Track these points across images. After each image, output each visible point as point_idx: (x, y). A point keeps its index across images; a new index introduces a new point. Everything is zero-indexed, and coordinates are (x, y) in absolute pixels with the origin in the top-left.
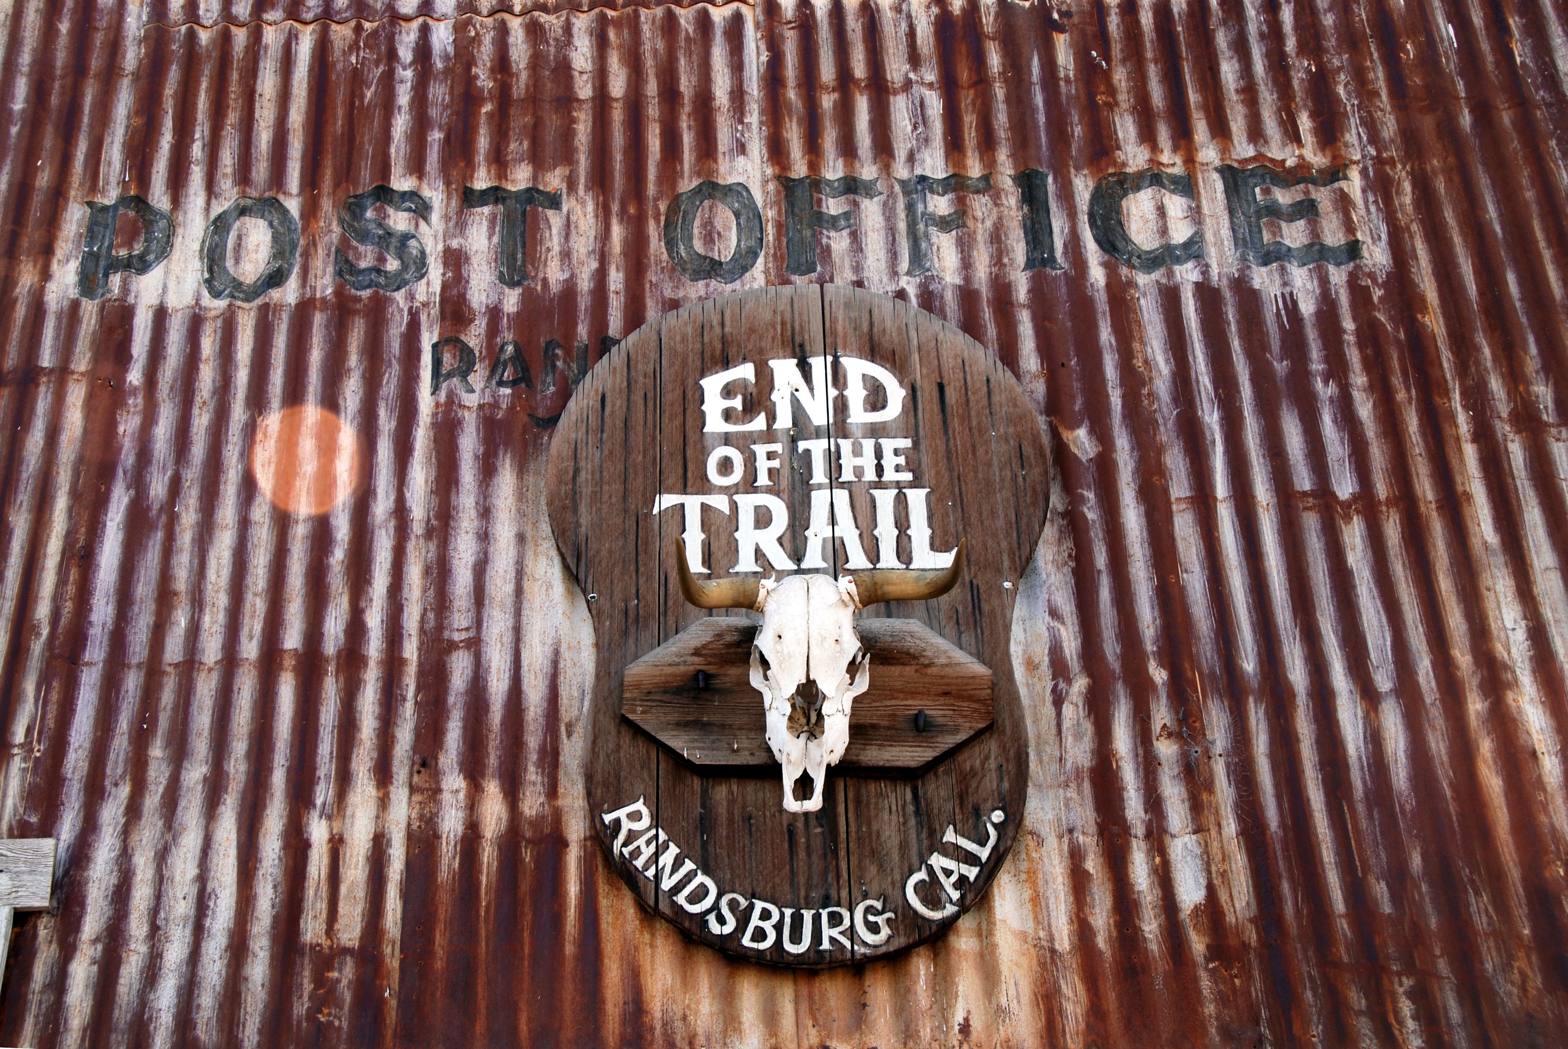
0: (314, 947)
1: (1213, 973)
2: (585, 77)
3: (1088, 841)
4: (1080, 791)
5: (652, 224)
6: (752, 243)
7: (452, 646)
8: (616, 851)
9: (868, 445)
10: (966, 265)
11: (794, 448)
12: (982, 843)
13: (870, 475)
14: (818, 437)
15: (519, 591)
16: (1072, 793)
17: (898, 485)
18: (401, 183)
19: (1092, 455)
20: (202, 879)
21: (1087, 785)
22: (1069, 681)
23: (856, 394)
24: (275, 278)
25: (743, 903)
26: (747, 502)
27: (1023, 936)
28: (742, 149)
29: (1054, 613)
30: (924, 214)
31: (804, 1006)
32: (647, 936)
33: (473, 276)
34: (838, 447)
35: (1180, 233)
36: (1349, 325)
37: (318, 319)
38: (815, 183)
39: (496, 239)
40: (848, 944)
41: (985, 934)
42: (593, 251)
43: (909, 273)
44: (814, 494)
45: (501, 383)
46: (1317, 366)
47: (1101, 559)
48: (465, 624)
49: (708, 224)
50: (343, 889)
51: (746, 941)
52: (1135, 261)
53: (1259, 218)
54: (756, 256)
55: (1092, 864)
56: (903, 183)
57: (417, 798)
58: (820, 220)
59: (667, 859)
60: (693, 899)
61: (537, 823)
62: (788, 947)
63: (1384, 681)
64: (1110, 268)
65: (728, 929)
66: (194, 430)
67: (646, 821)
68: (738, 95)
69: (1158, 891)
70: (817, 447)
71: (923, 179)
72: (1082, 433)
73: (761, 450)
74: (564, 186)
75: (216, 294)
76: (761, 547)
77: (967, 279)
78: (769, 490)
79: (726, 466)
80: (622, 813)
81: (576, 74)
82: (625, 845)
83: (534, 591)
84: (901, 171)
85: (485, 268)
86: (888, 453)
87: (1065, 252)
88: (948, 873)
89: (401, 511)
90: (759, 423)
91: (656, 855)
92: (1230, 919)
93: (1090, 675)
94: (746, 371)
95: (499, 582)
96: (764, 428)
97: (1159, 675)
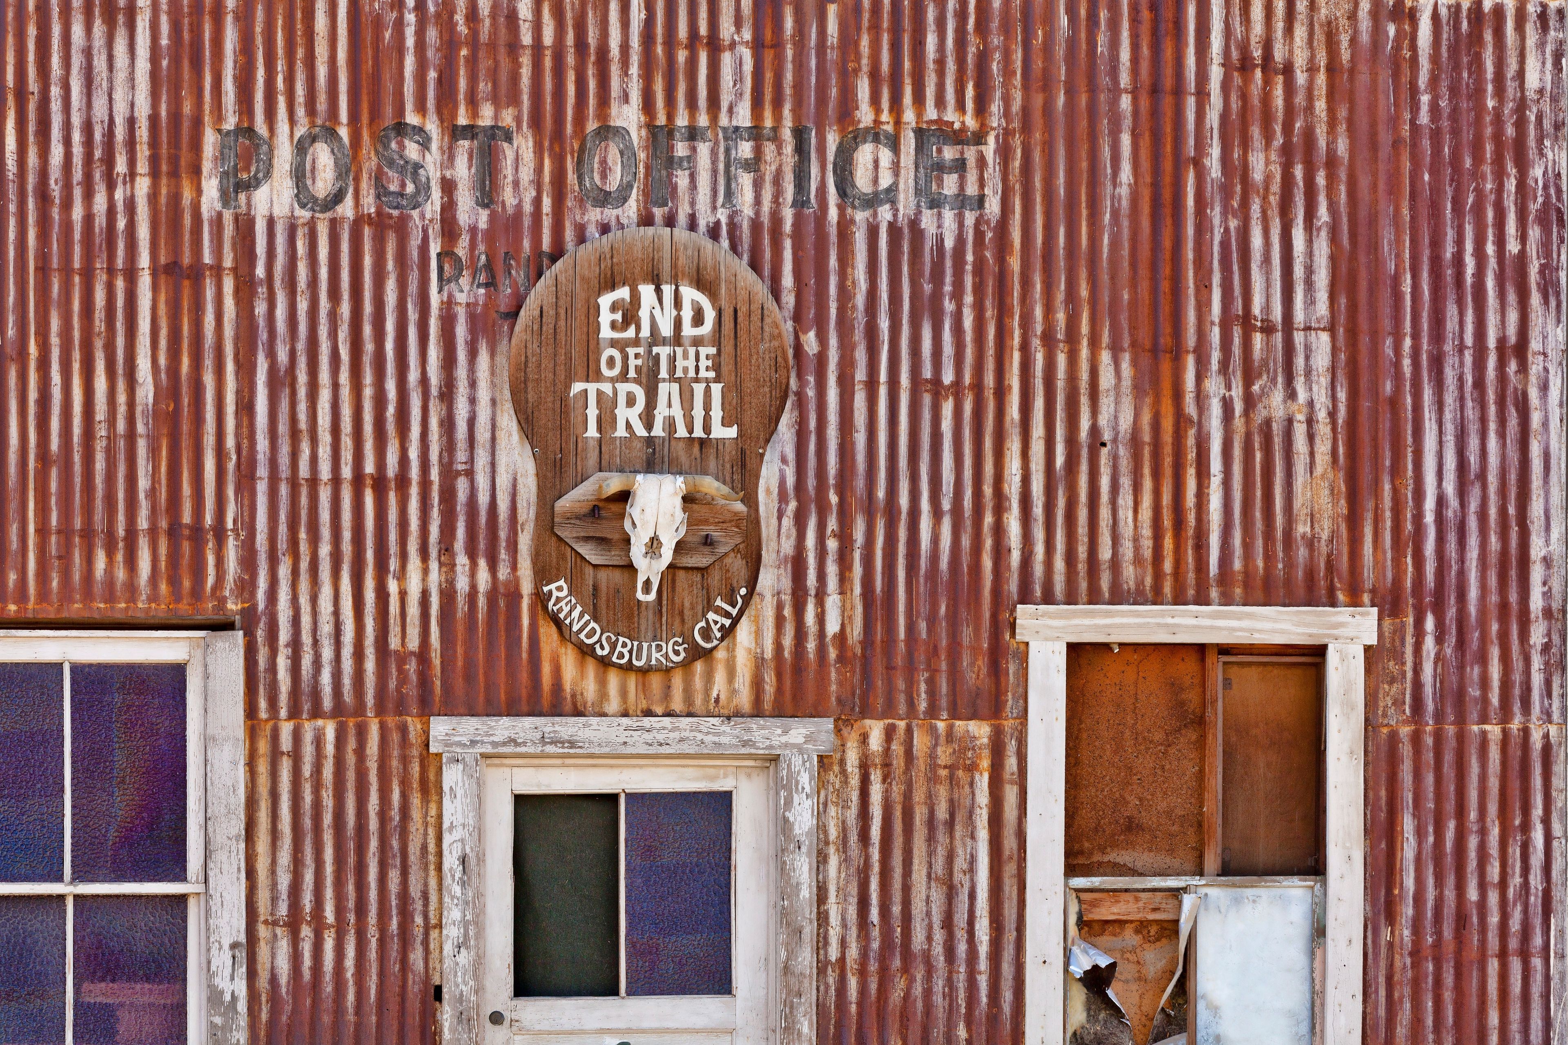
0: (396, 652)
1: (837, 670)
2: (527, 24)
3: (787, 598)
4: (786, 570)
5: (569, 157)
6: (630, 178)
7: (458, 473)
8: (550, 608)
9: (692, 351)
10: (758, 201)
11: (650, 352)
12: (734, 607)
13: (692, 374)
14: (664, 345)
15: (493, 439)
16: (782, 571)
17: (707, 381)
18: (412, 118)
19: (815, 352)
20: (336, 613)
21: (789, 565)
22: (787, 504)
23: (687, 314)
24: (338, 198)
25: (614, 638)
26: (623, 388)
27: (749, 651)
28: (625, 98)
29: (784, 460)
30: (735, 159)
31: (640, 687)
32: (563, 650)
33: (460, 199)
34: (674, 352)
35: (885, 181)
36: (970, 258)
37: (367, 231)
38: (670, 131)
39: (473, 170)
40: (664, 661)
41: (731, 650)
42: (533, 181)
43: (723, 206)
44: (660, 385)
45: (478, 286)
46: (948, 288)
47: (812, 424)
48: (464, 459)
49: (603, 162)
50: (408, 620)
51: (614, 659)
52: (857, 202)
53: (932, 171)
54: (632, 187)
55: (787, 612)
56: (725, 129)
57: (444, 569)
58: (671, 162)
59: (576, 614)
60: (589, 636)
61: (507, 583)
62: (635, 662)
63: (946, 505)
64: (841, 208)
65: (605, 652)
66: (299, 312)
67: (565, 592)
68: (625, 48)
69: (817, 627)
70: (664, 352)
71: (737, 129)
72: (812, 335)
73: (631, 351)
74: (514, 125)
75: (303, 206)
76: (630, 420)
77: (757, 213)
78: (637, 381)
79: (611, 362)
80: (553, 587)
81: (521, 22)
82: (554, 605)
83: (501, 435)
84: (724, 121)
85: (467, 193)
86: (702, 357)
87: (816, 196)
88: (716, 623)
89: (424, 381)
90: (631, 333)
91: (571, 612)
92: (850, 642)
93: (798, 500)
94: (623, 293)
95: (482, 430)
96: (634, 336)
97: (834, 499)
